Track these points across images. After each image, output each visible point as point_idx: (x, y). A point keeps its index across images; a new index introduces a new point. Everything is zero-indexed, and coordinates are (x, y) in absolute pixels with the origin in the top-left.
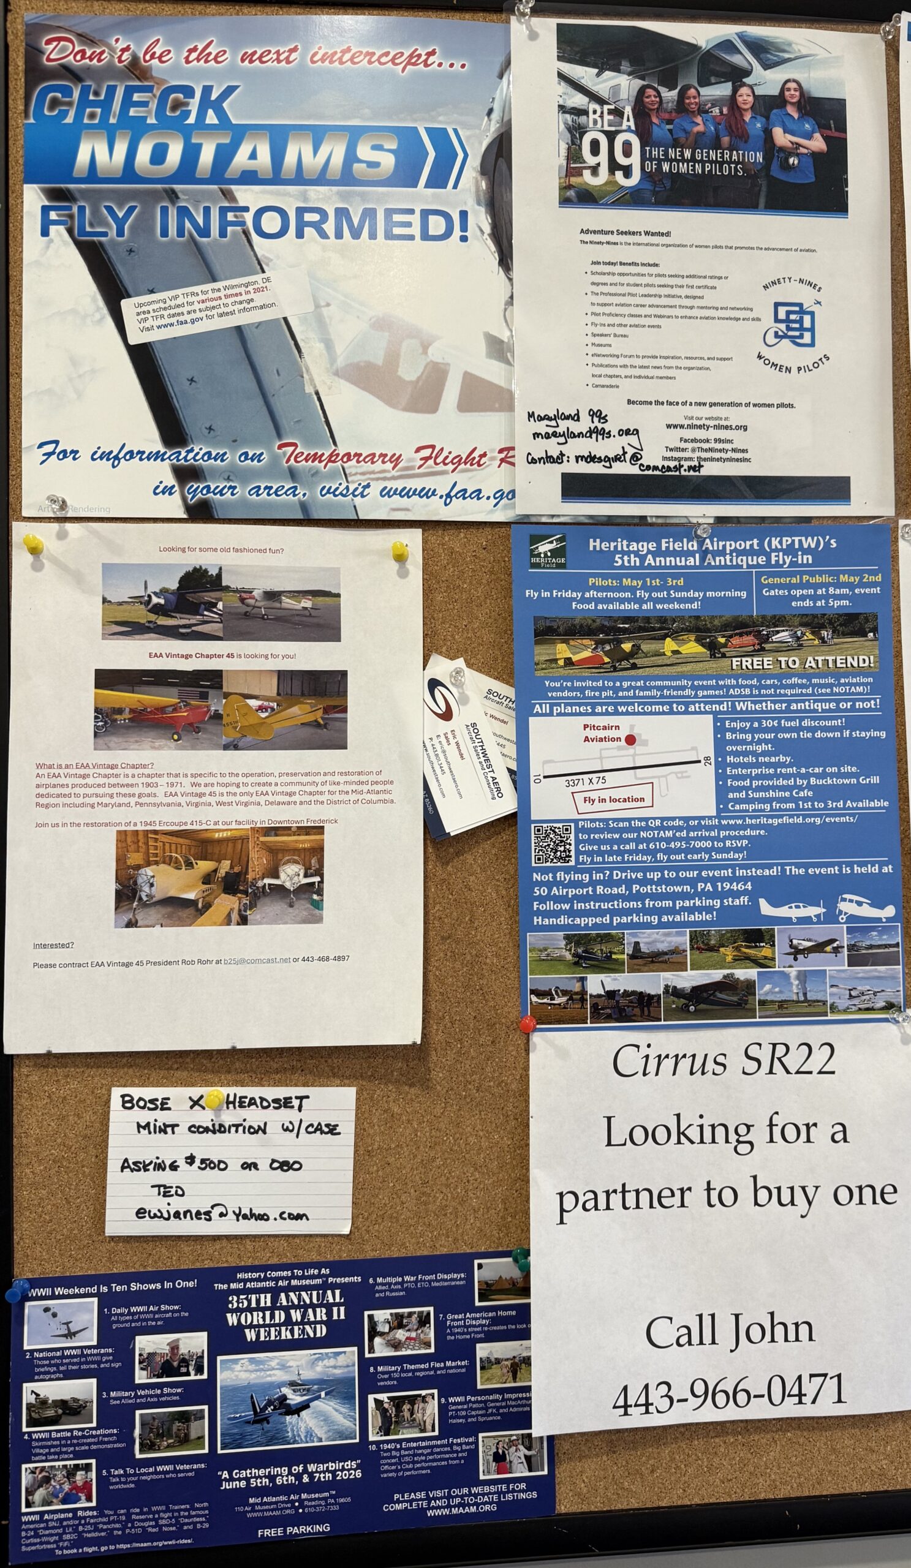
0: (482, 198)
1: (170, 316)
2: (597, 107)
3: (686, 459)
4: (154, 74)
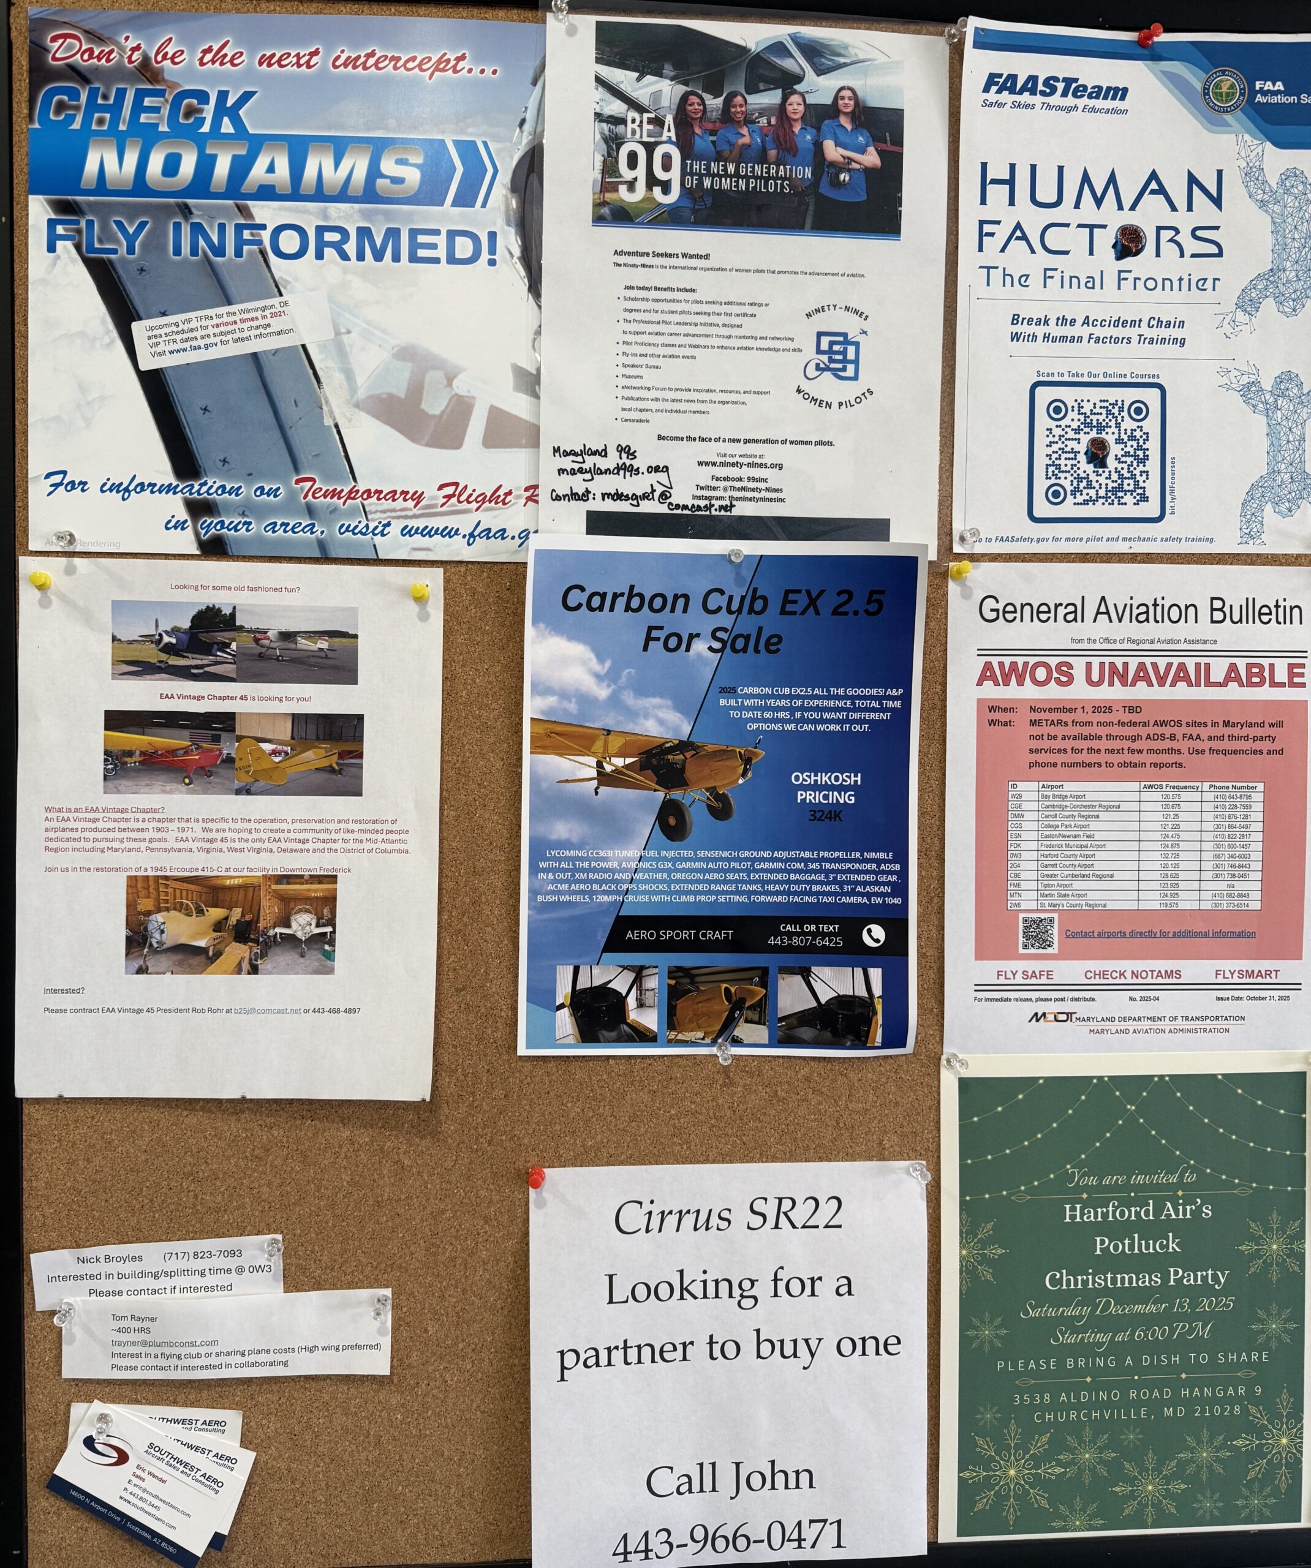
0: (512, 218)
1: (183, 341)
2: (637, 116)
3: (717, 499)
4: (166, 77)
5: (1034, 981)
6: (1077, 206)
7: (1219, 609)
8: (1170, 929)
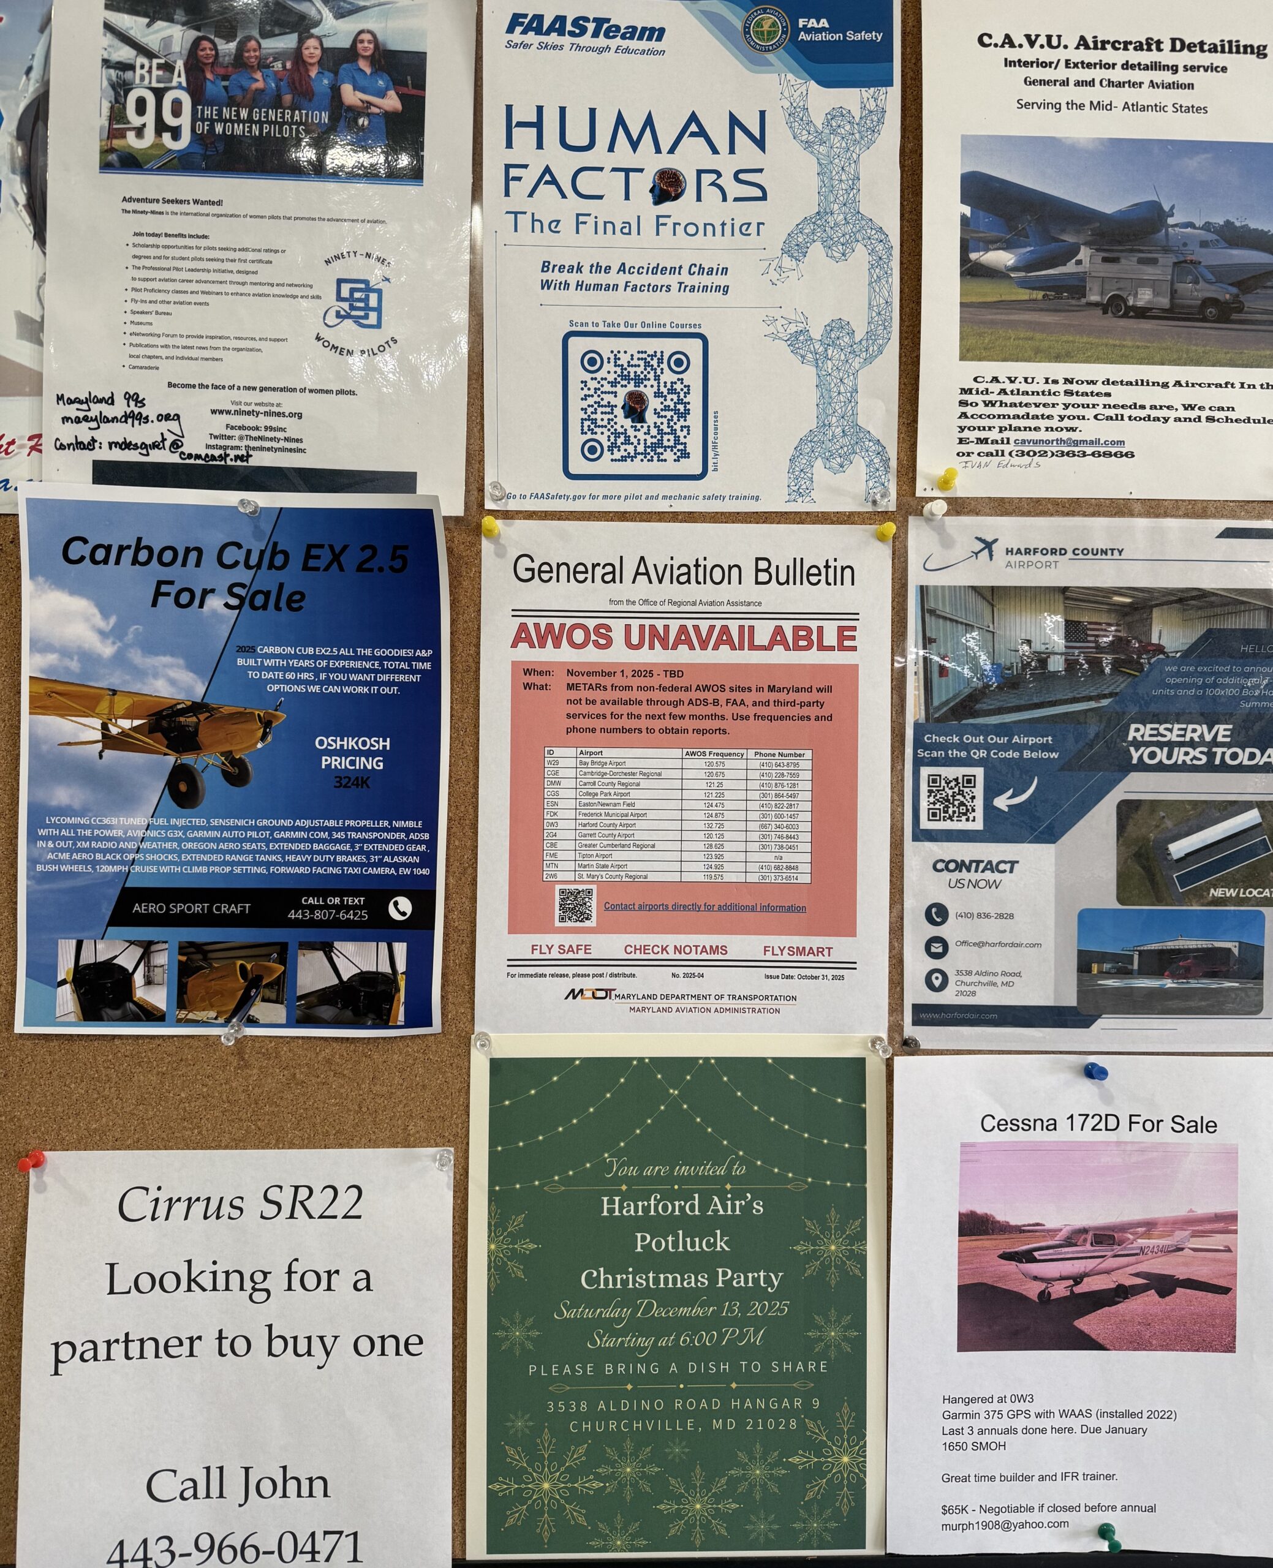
0: (18, 166)
2: (146, 62)
3: (232, 448)
5: (571, 955)
6: (611, 149)
7: (764, 570)
8: (716, 902)
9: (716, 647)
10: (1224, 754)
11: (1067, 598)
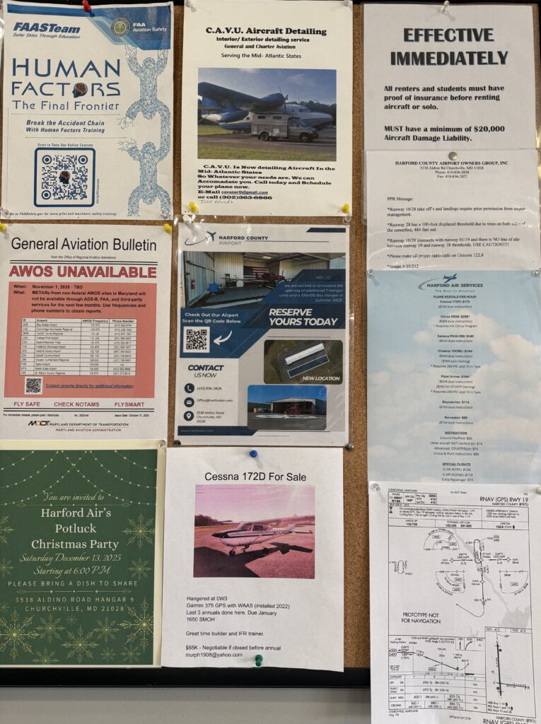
5: (31, 407)
6: (57, 75)
7: (117, 244)
8: (94, 384)
9: (96, 276)
10: (308, 321)
11: (245, 257)
